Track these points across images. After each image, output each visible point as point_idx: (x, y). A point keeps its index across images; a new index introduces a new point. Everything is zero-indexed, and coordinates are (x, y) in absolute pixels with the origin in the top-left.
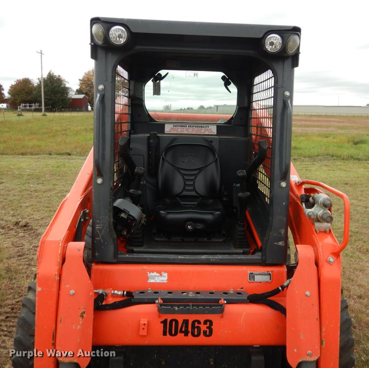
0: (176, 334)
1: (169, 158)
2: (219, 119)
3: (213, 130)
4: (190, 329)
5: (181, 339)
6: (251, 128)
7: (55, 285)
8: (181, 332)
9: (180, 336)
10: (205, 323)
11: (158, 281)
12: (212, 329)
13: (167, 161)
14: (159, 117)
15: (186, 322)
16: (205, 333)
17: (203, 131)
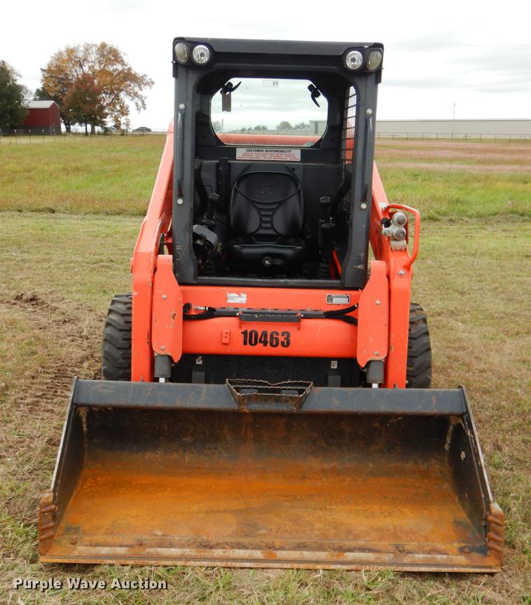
0: (256, 344)
1: (242, 188)
2: (304, 142)
3: (296, 155)
4: (268, 340)
5: (260, 349)
6: (343, 152)
7: (150, 290)
8: (260, 341)
9: (260, 345)
10: (283, 334)
11: (237, 302)
12: (289, 340)
13: (240, 192)
14: (229, 140)
15: (265, 334)
16: (283, 344)
17: (284, 157)
